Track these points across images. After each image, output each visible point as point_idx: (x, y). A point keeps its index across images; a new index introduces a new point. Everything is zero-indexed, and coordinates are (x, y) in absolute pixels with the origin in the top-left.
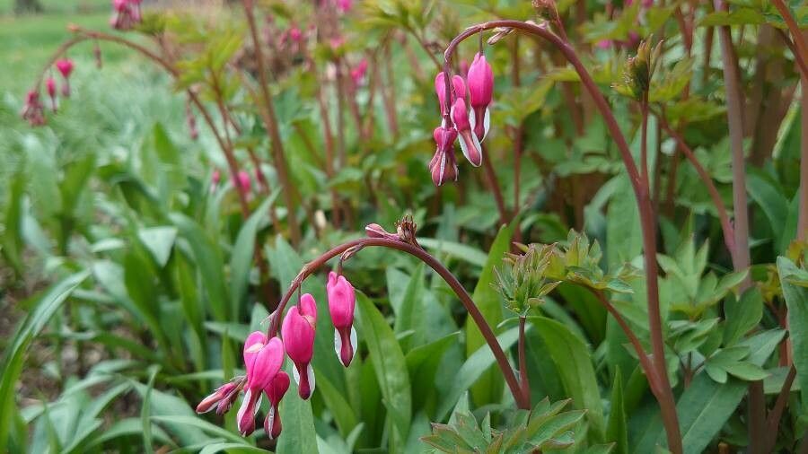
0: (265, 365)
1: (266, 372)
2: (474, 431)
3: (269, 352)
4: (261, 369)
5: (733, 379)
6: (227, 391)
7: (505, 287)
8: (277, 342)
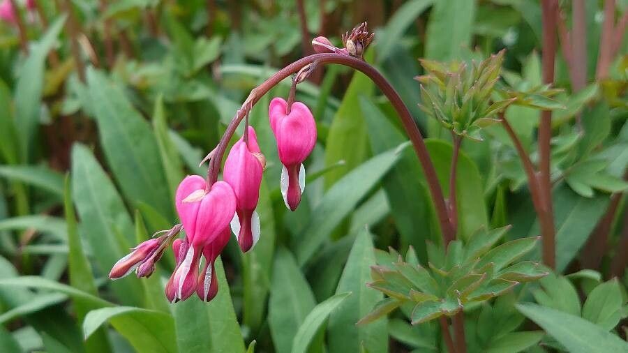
0: (212, 216)
1: (213, 224)
2: (417, 270)
3: (216, 200)
4: (207, 221)
5: (599, 193)
6: (151, 250)
7: (438, 108)
8: (222, 186)
